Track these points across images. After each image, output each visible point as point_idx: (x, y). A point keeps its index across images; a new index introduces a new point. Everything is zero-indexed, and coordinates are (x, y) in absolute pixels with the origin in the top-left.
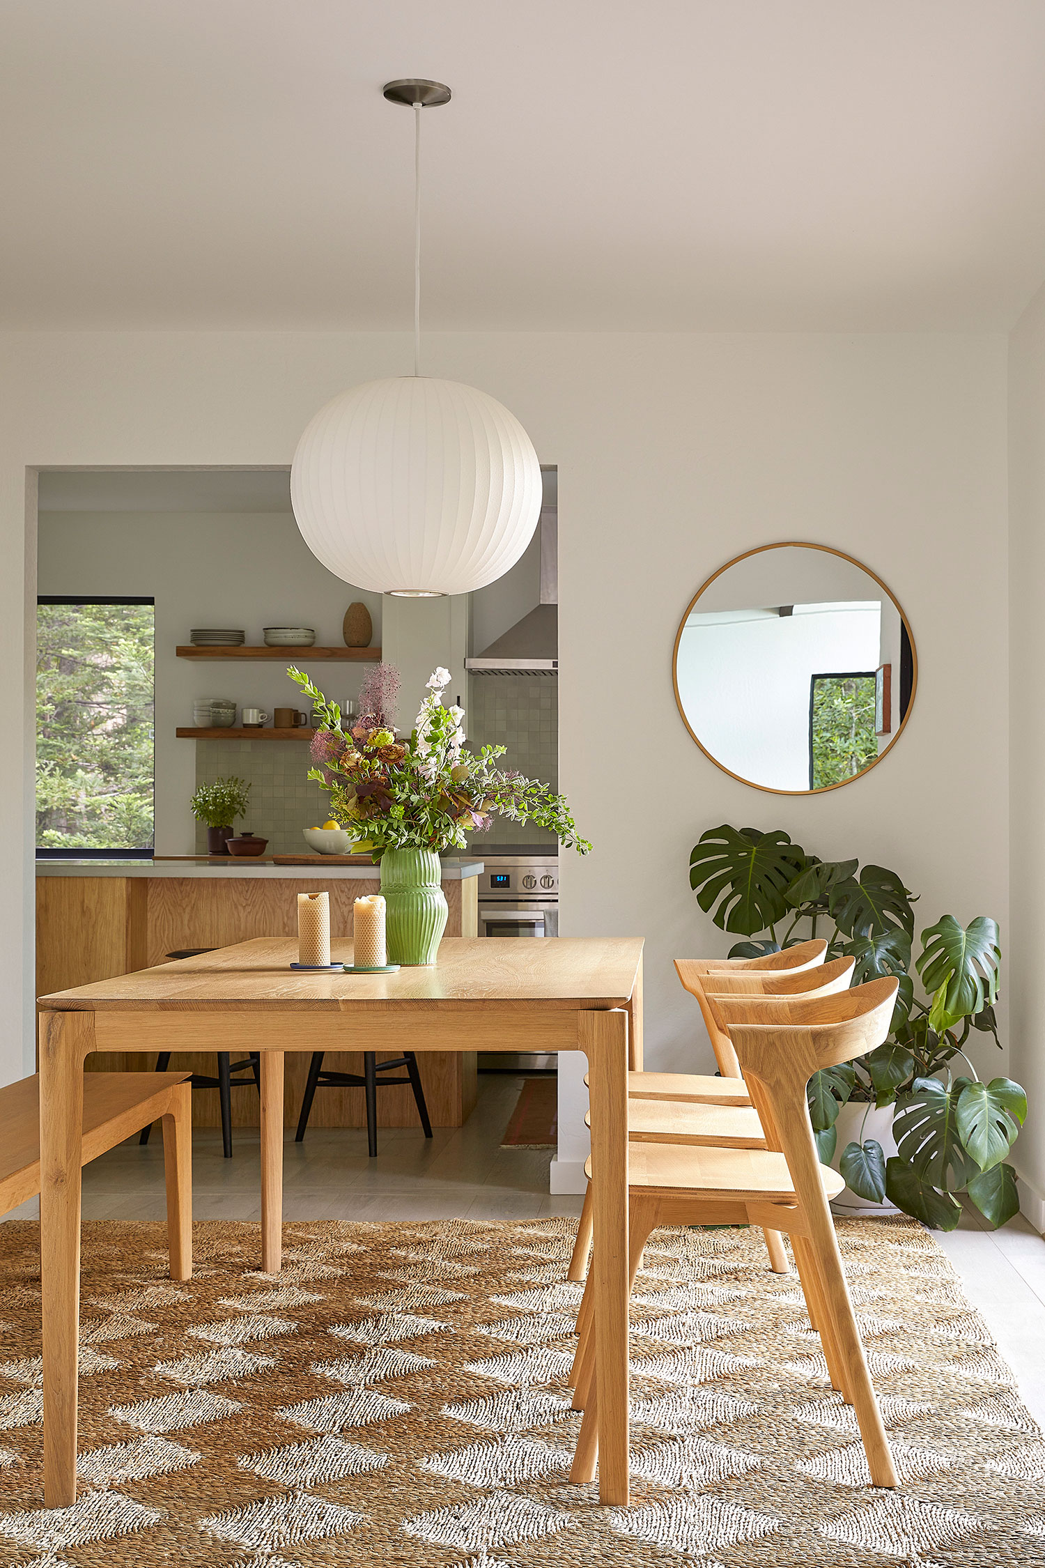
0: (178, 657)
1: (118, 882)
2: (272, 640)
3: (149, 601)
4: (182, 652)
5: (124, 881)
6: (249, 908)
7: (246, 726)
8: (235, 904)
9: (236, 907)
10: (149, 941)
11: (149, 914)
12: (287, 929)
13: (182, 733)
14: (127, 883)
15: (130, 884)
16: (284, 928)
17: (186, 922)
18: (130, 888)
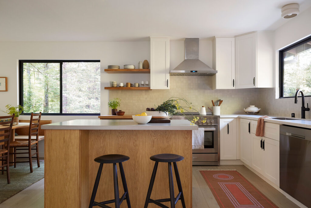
0: (105, 72)
1: (76, 131)
2: (125, 68)
3: (99, 61)
4: (106, 70)
5: (79, 131)
6: (122, 138)
7: (120, 87)
8: (118, 136)
9: (118, 137)
10: (89, 148)
11: (90, 140)
12: (135, 144)
13: (106, 88)
14: (80, 131)
15: (81, 132)
16: (134, 144)
17: (101, 142)
18: (81, 133)
